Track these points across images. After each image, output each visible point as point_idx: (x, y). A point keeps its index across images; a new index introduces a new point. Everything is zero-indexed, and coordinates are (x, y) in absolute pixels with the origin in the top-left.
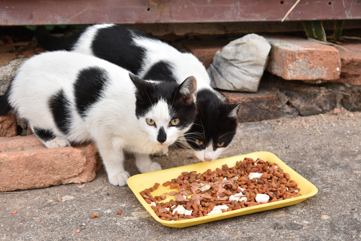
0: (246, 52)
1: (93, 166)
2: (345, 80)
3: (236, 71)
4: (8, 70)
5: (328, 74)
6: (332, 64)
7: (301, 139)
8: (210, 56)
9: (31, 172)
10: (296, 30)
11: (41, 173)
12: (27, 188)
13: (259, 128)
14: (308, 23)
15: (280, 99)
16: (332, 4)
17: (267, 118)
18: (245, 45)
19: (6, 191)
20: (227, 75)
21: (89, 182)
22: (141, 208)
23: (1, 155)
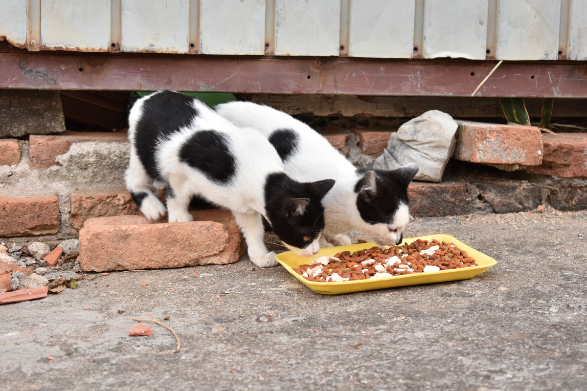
0: (427, 131)
1: (236, 245)
2: (553, 172)
3: (414, 155)
5: (526, 157)
6: (533, 145)
7: (491, 232)
8: (384, 140)
9: (164, 247)
10: (494, 116)
11: (176, 250)
12: (158, 267)
13: (442, 223)
14: (507, 101)
15: (469, 191)
16: (535, 78)
17: (452, 213)
18: (426, 122)
19: (134, 269)
21: (232, 263)
22: (291, 282)
23: (130, 226)
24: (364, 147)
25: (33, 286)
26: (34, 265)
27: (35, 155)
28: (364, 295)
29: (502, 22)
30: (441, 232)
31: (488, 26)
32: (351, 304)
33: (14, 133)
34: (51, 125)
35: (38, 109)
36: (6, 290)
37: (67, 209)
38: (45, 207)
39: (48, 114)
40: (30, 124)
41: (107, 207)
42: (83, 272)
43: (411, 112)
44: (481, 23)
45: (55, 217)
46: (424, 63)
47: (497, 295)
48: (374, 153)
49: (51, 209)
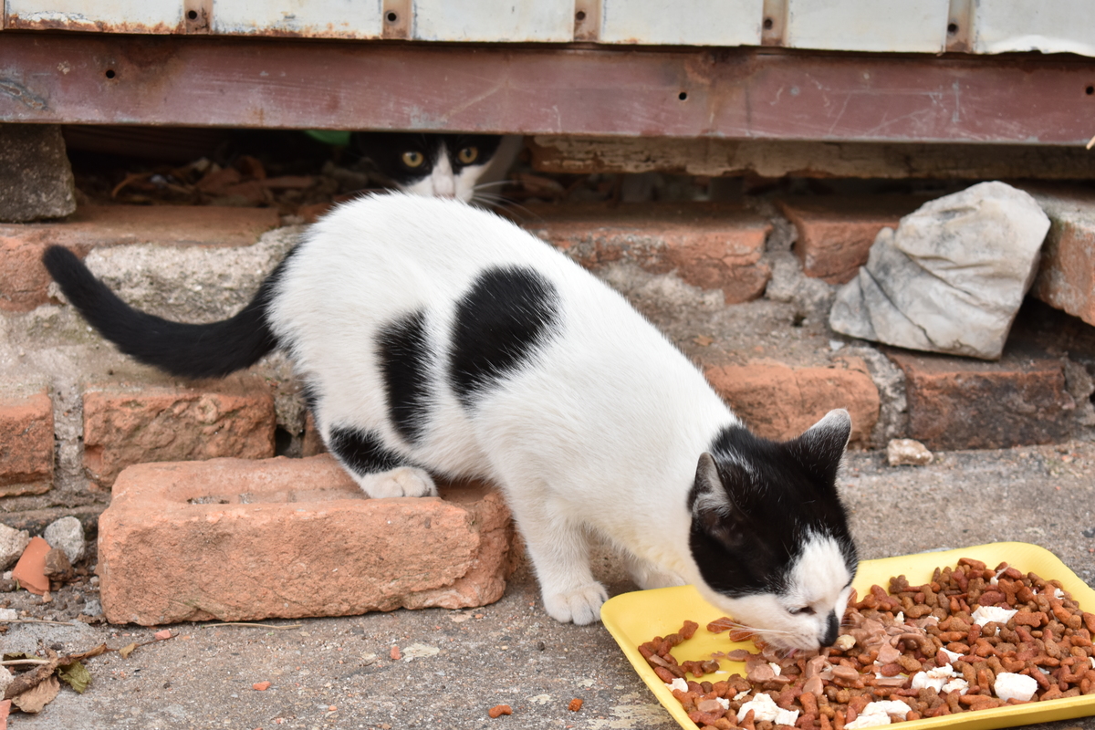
0: (974, 236)
1: (498, 559)
3: (938, 294)
4: (257, 259)
9: (314, 567)
11: (345, 573)
12: (300, 616)
13: (1003, 470)
15: (1070, 384)
17: (1027, 439)
18: (971, 215)
19: (238, 619)
20: (911, 303)
21: (485, 606)
23: (228, 512)
24: (808, 257)
34: (39, 201)
35: (5, 162)
37: (73, 431)
38: (18, 431)
39: (31, 174)
41: (175, 427)
42: (107, 621)
45: (44, 454)
46: (972, 64)
48: (834, 274)
49: (34, 434)
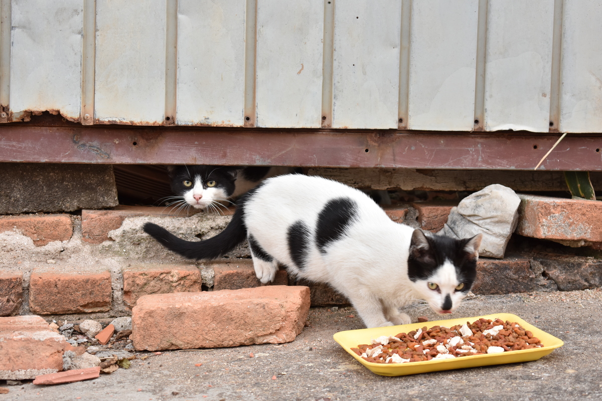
0: (489, 205)
3: (475, 230)
5: (592, 233)
7: (556, 311)
8: (444, 215)
9: (219, 326)
10: (558, 190)
11: (231, 328)
12: (213, 347)
13: (505, 301)
14: (571, 175)
15: (533, 268)
16: (601, 151)
17: (516, 290)
18: (487, 197)
19: (188, 348)
21: (289, 342)
22: (350, 363)
23: (184, 304)
24: (423, 221)
25: (85, 365)
26: (85, 343)
27: (87, 230)
28: (425, 377)
29: (566, 94)
30: (504, 310)
31: (551, 98)
32: (413, 386)
33: (66, 207)
34: (104, 200)
35: (90, 184)
36: (58, 370)
37: (119, 286)
38: (98, 284)
39: (101, 189)
40: (83, 199)
41: (160, 284)
42: (135, 351)
43: (472, 186)
44: (544, 95)
45: (108, 294)
46: (485, 136)
47: (565, 378)
48: (434, 228)
49: (104, 285)
